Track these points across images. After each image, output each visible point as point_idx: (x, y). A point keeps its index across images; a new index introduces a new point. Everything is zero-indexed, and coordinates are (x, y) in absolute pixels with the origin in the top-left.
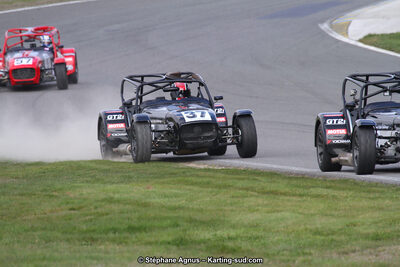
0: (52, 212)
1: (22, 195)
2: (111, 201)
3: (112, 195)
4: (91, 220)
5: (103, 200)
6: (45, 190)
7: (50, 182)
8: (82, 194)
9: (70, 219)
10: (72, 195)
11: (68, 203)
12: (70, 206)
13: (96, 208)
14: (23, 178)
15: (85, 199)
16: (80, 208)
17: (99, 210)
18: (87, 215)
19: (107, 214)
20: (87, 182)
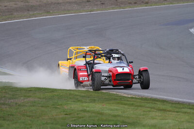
0: (56, 115)
1: (42, 107)
2: (85, 111)
3: (85, 108)
4: (75, 120)
5: (81, 111)
6: (54, 105)
7: (56, 101)
8: (71, 107)
9: (65, 119)
10: (66, 108)
11: (64, 111)
12: (65, 113)
13: (77, 114)
14: (43, 98)
15: (72, 110)
16: (70, 114)
17: (79, 115)
18: (73, 117)
19: (83, 118)
20: (74, 101)
